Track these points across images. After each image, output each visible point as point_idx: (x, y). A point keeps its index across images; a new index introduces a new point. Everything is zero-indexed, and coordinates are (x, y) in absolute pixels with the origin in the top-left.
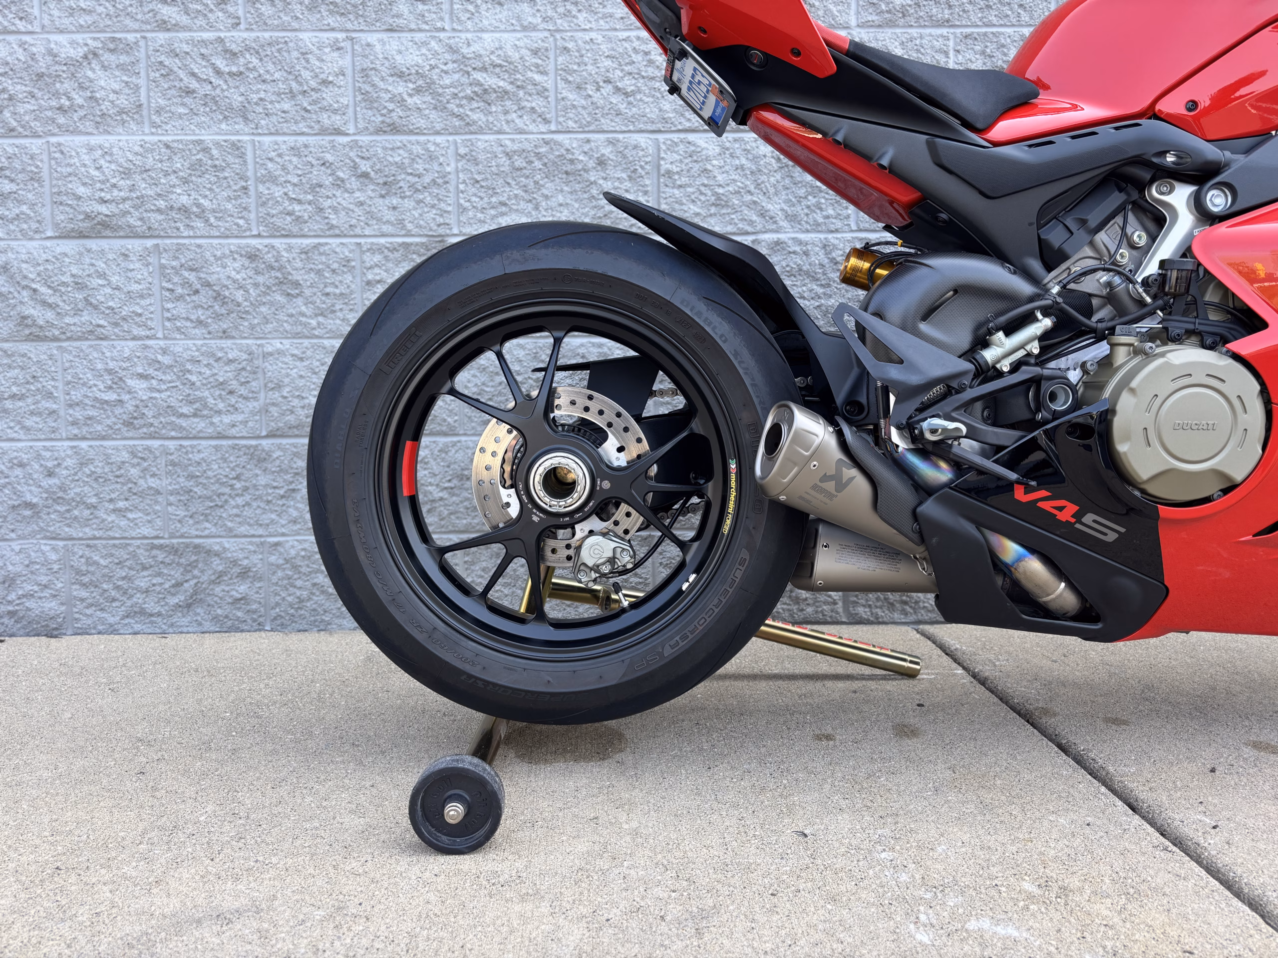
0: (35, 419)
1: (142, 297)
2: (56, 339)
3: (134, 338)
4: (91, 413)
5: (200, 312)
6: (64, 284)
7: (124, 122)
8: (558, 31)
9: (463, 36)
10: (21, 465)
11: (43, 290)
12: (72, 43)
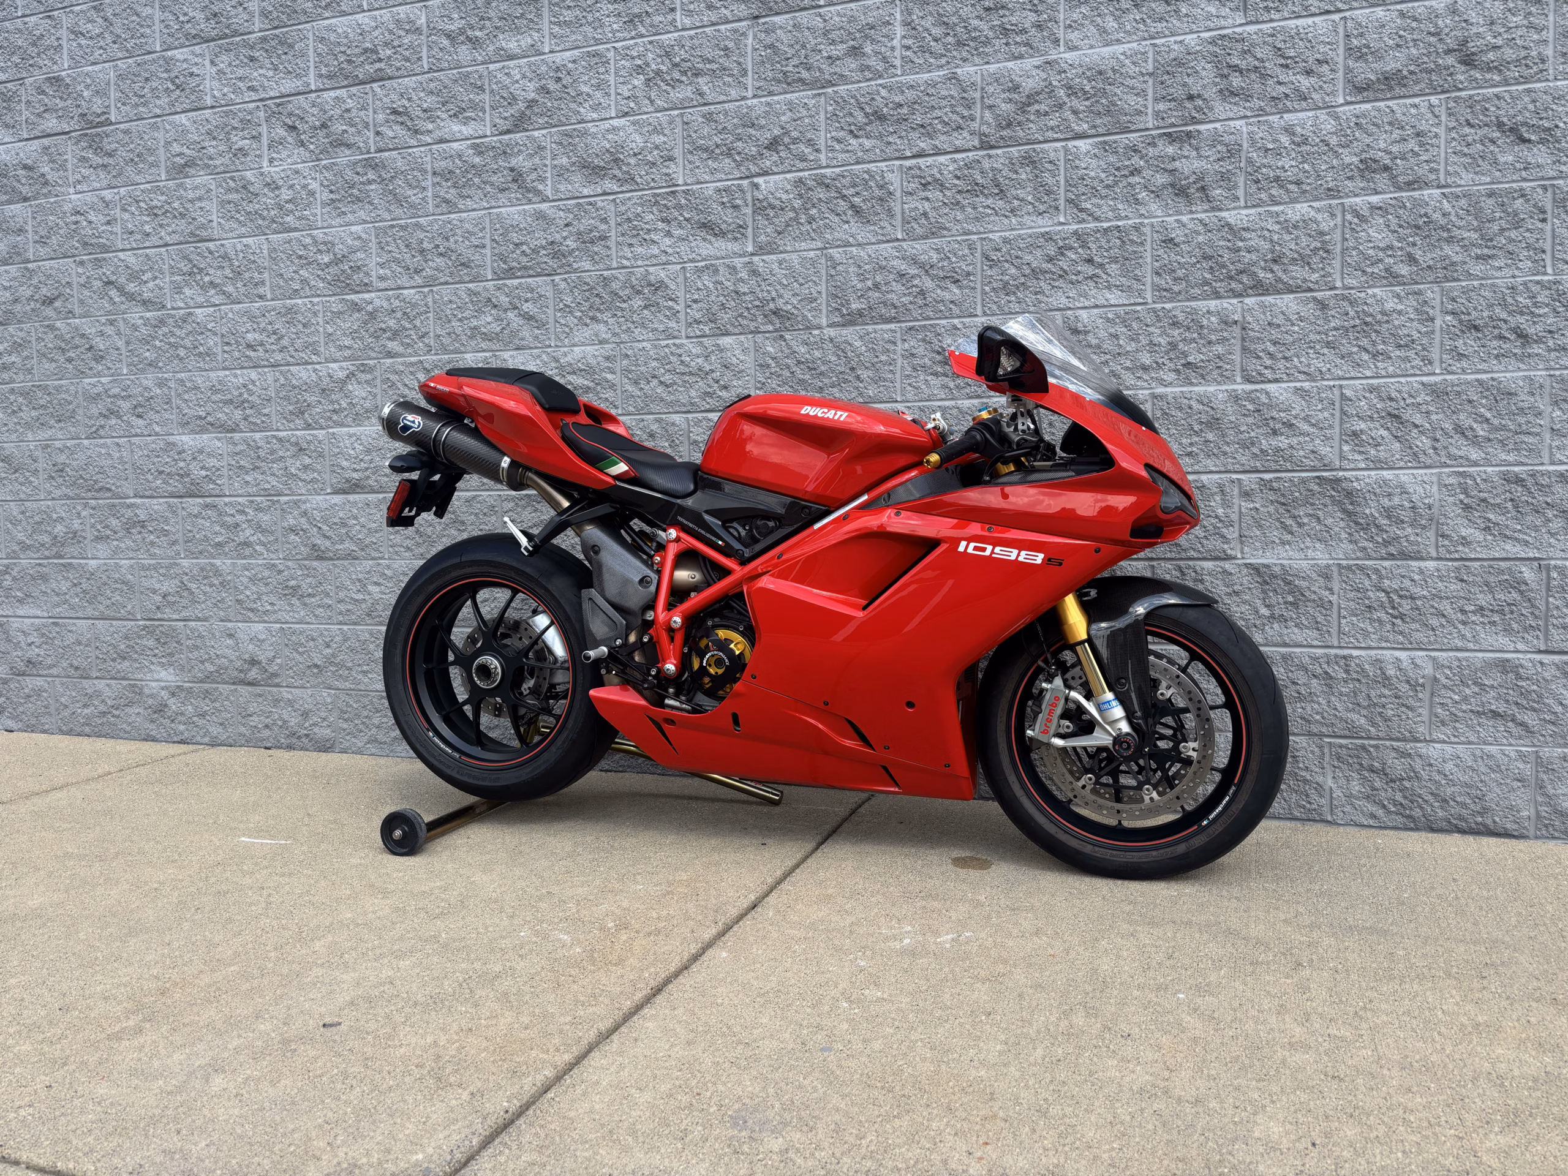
0: (321, 610)
1: (376, 532)
2: (332, 559)
3: (373, 559)
4: (350, 607)
5: (408, 541)
6: (335, 524)
7: (369, 418)
8: (622, 342)
9: (562, 349)
10: (313, 640)
11: (325, 527)
12: (341, 368)
